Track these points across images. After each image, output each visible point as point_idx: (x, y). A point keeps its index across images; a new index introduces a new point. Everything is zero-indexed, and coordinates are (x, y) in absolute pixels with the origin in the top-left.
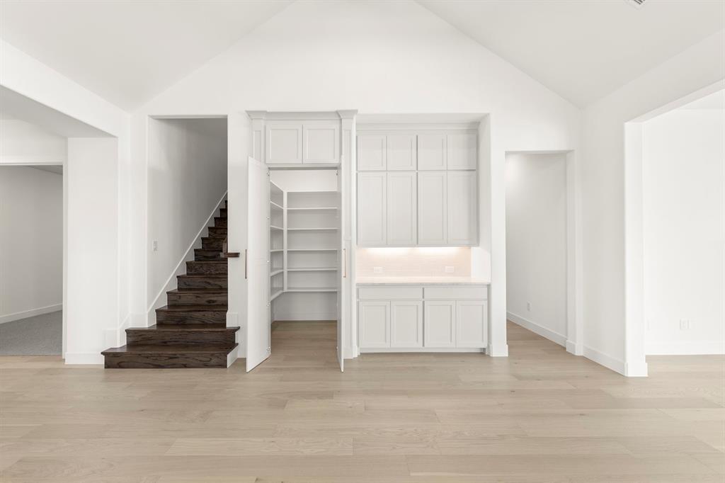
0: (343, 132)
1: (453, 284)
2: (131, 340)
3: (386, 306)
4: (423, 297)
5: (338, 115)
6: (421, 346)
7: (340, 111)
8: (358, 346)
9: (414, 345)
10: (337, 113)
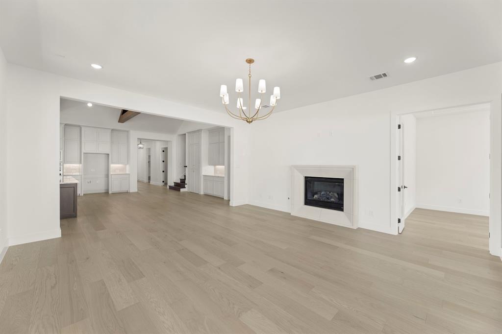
0: (200, 135)
2: (175, 184)
8: (203, 192)
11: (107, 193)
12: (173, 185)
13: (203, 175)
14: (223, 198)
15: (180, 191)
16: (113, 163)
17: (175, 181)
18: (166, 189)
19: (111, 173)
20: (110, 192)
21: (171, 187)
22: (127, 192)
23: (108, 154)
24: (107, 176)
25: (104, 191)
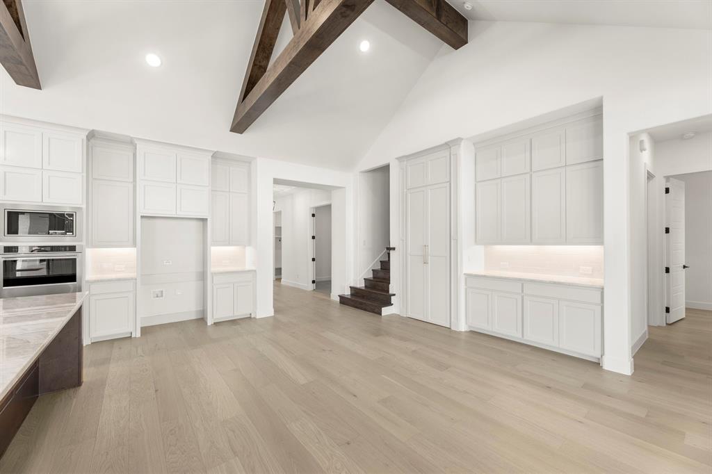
0: (452, 156)
1: (555, 283)
2: (353, 292)
3: (488, 295)
4: (523, 291)
5: (447, 145)
6: (521, 337)
7: (449, 142)
8: (466, 324)
9: (514, 335)
10: (446, 144)
11: (202, 320)
12: (347, 293)
13: (468, 276)
14: (597, 365)
15: (380, 314)
16: (216, 243)
17: (352, 285)
18: (330, 302)
19: (212, 268)
20: (210, 322)
21: (343, 300)
22: (250, 318)
23: (204, 220)
24: (203, 276)
25: (194, 317)
